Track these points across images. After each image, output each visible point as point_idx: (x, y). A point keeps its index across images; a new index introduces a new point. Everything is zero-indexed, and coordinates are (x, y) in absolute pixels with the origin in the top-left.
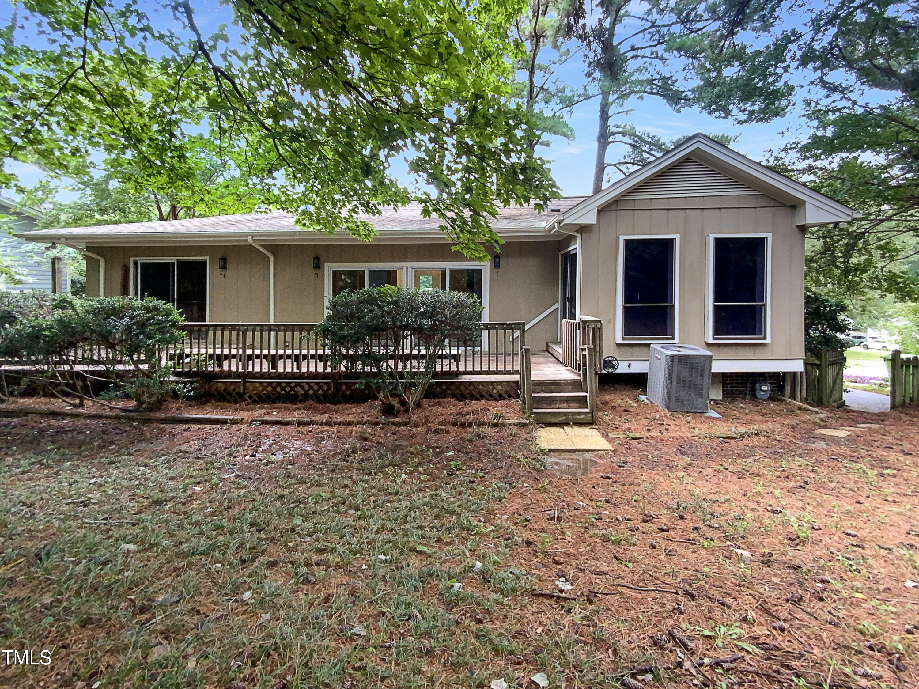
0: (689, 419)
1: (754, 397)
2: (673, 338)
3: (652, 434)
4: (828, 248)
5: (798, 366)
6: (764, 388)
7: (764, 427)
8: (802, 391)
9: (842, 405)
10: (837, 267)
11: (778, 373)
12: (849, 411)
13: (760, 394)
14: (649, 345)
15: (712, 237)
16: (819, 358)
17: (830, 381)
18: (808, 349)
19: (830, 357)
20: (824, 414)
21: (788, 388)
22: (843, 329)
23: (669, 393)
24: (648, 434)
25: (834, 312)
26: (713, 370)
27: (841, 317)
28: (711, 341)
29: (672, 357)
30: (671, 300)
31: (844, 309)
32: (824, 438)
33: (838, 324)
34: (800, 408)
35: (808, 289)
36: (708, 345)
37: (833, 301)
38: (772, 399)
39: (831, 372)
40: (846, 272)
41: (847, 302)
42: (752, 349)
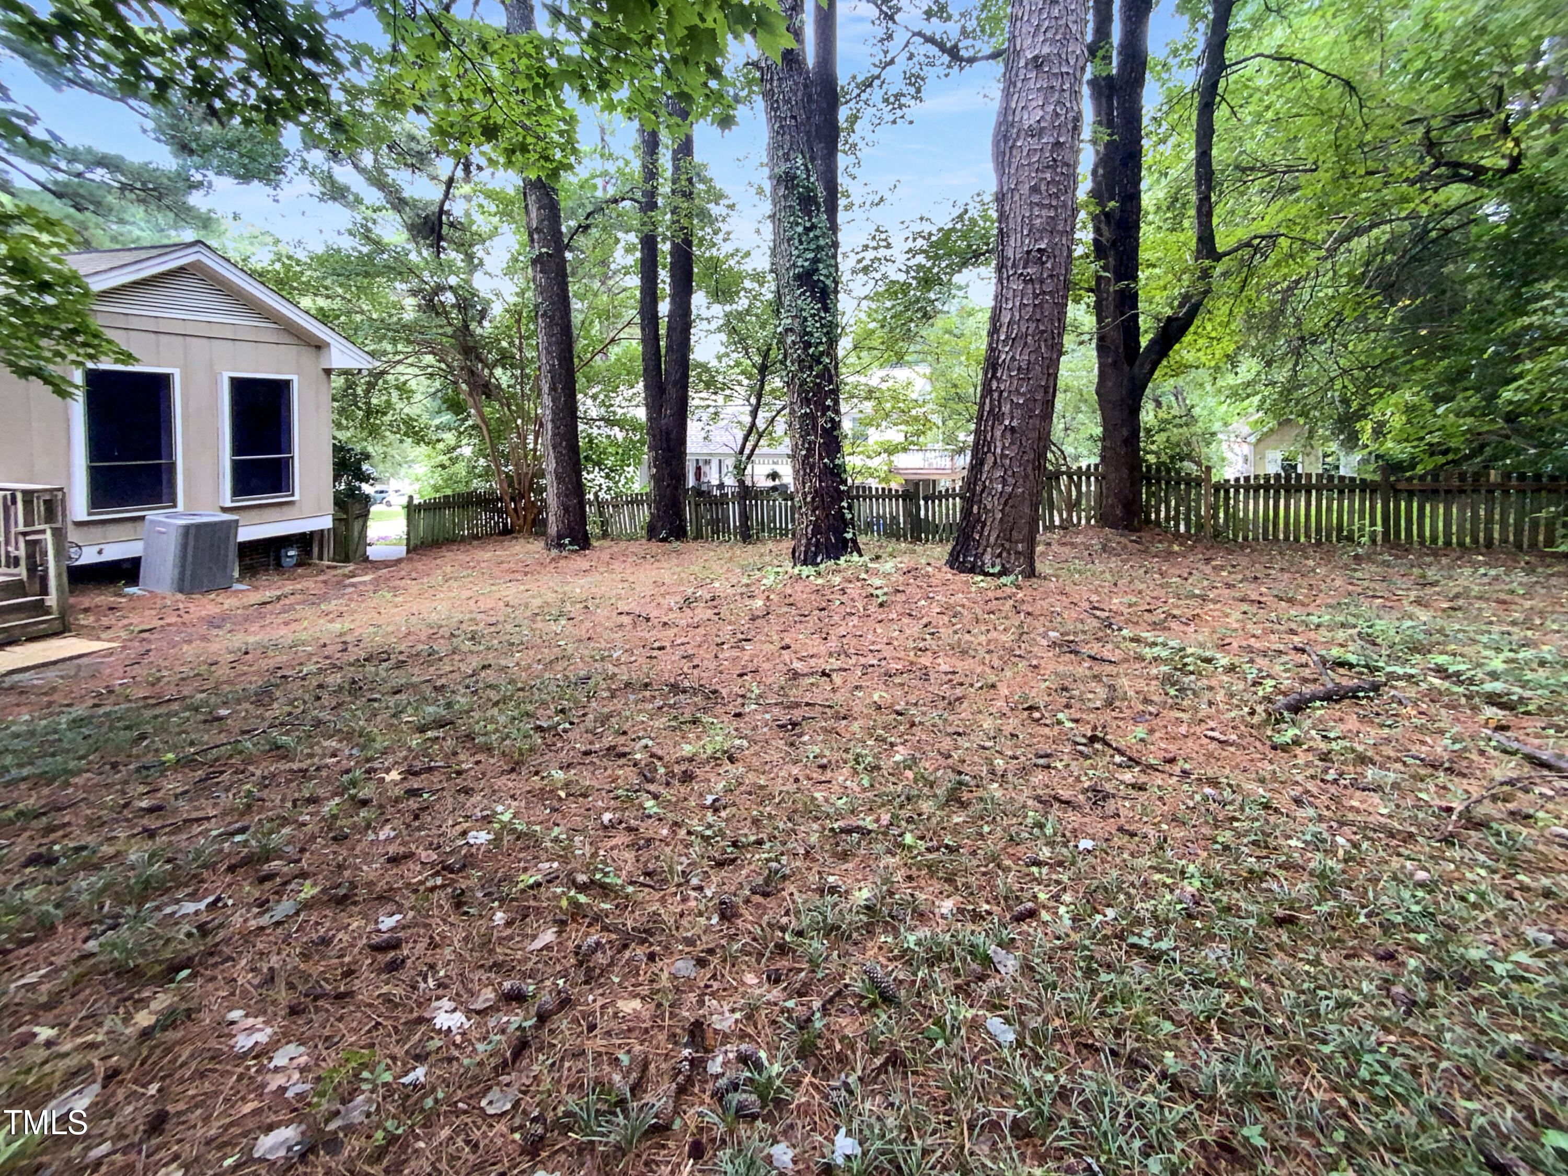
0: (213, 596)
1: (279, 565)
2: (175, 506)
3: (168, 621)
4: (350, 385)
5: (326, 523)
6: (291, 553)
7: (299, 586)
8: (329, 550)
9: (366, 559)
10: (360, 409)
11: (304, 534)
12: (372, 562)
13: (287, 562)
14: (142, 518)
15: (226, 377)
16: (346, 512)
17: (356, 534)
18: (336, 504)
19: (356, 509)
20: (351, 567)
21: (316, 550)
22: (366, 478)
23: (182, 573)
24: (162, 622)
25: (359, 462)
26: (241, 539)
27: (365, 467)
28: (229, 504)
29: (187, 528)
30: (170, 454)
31: (367, 457)
32: (353, 585)
33: (363, 473)
34: (329, 567)
35: (334, 438)
36: (224, 510)
37: (358, 448)
38: (299, 564)
39: (357, 527)
40: (369, 413)
41: (370, 449)
42: (278, 509)
